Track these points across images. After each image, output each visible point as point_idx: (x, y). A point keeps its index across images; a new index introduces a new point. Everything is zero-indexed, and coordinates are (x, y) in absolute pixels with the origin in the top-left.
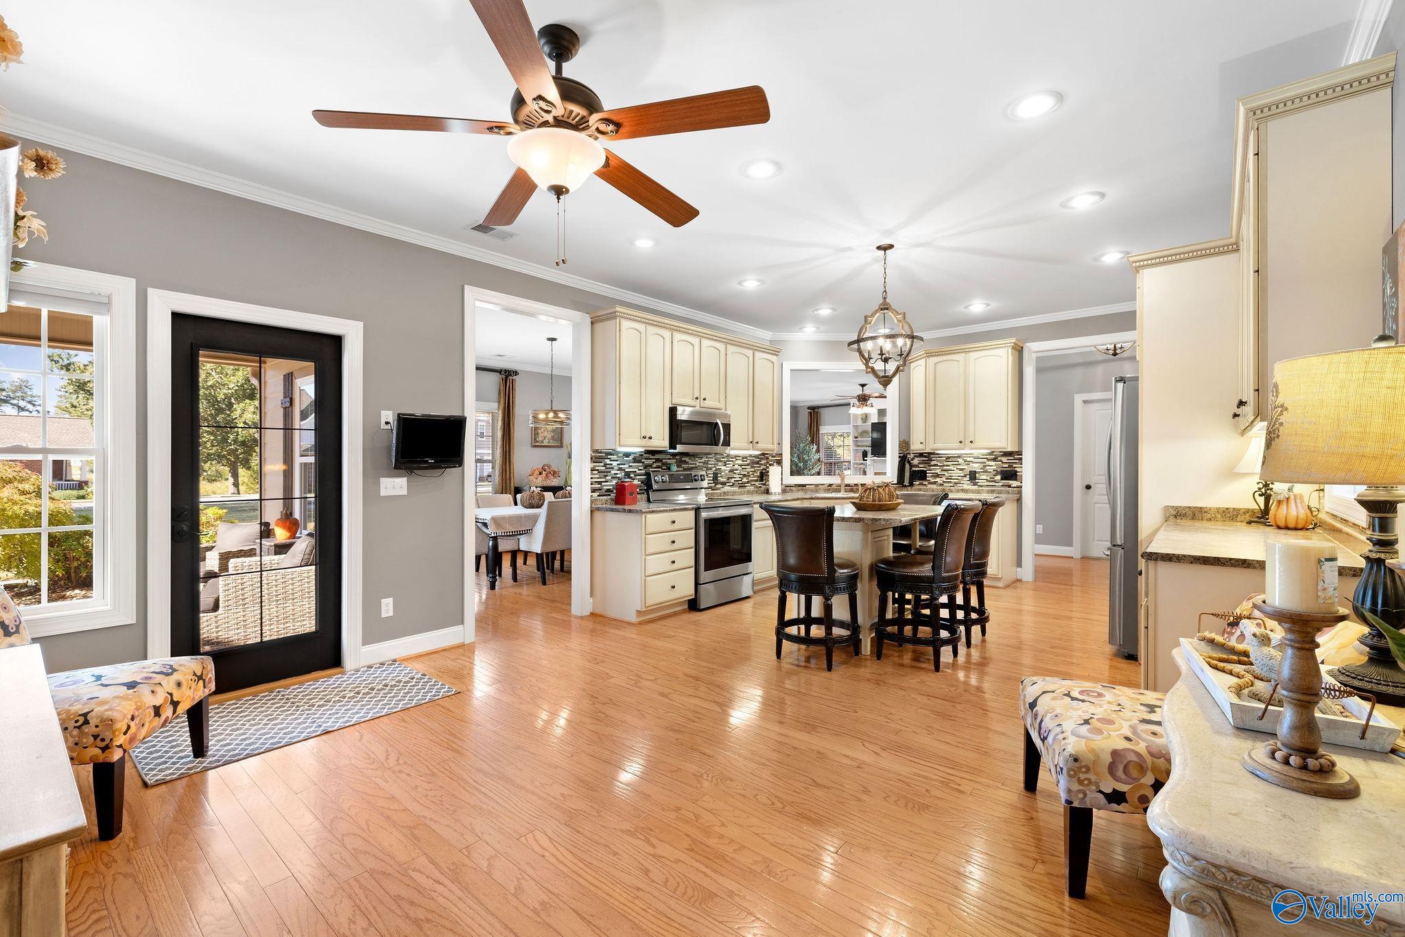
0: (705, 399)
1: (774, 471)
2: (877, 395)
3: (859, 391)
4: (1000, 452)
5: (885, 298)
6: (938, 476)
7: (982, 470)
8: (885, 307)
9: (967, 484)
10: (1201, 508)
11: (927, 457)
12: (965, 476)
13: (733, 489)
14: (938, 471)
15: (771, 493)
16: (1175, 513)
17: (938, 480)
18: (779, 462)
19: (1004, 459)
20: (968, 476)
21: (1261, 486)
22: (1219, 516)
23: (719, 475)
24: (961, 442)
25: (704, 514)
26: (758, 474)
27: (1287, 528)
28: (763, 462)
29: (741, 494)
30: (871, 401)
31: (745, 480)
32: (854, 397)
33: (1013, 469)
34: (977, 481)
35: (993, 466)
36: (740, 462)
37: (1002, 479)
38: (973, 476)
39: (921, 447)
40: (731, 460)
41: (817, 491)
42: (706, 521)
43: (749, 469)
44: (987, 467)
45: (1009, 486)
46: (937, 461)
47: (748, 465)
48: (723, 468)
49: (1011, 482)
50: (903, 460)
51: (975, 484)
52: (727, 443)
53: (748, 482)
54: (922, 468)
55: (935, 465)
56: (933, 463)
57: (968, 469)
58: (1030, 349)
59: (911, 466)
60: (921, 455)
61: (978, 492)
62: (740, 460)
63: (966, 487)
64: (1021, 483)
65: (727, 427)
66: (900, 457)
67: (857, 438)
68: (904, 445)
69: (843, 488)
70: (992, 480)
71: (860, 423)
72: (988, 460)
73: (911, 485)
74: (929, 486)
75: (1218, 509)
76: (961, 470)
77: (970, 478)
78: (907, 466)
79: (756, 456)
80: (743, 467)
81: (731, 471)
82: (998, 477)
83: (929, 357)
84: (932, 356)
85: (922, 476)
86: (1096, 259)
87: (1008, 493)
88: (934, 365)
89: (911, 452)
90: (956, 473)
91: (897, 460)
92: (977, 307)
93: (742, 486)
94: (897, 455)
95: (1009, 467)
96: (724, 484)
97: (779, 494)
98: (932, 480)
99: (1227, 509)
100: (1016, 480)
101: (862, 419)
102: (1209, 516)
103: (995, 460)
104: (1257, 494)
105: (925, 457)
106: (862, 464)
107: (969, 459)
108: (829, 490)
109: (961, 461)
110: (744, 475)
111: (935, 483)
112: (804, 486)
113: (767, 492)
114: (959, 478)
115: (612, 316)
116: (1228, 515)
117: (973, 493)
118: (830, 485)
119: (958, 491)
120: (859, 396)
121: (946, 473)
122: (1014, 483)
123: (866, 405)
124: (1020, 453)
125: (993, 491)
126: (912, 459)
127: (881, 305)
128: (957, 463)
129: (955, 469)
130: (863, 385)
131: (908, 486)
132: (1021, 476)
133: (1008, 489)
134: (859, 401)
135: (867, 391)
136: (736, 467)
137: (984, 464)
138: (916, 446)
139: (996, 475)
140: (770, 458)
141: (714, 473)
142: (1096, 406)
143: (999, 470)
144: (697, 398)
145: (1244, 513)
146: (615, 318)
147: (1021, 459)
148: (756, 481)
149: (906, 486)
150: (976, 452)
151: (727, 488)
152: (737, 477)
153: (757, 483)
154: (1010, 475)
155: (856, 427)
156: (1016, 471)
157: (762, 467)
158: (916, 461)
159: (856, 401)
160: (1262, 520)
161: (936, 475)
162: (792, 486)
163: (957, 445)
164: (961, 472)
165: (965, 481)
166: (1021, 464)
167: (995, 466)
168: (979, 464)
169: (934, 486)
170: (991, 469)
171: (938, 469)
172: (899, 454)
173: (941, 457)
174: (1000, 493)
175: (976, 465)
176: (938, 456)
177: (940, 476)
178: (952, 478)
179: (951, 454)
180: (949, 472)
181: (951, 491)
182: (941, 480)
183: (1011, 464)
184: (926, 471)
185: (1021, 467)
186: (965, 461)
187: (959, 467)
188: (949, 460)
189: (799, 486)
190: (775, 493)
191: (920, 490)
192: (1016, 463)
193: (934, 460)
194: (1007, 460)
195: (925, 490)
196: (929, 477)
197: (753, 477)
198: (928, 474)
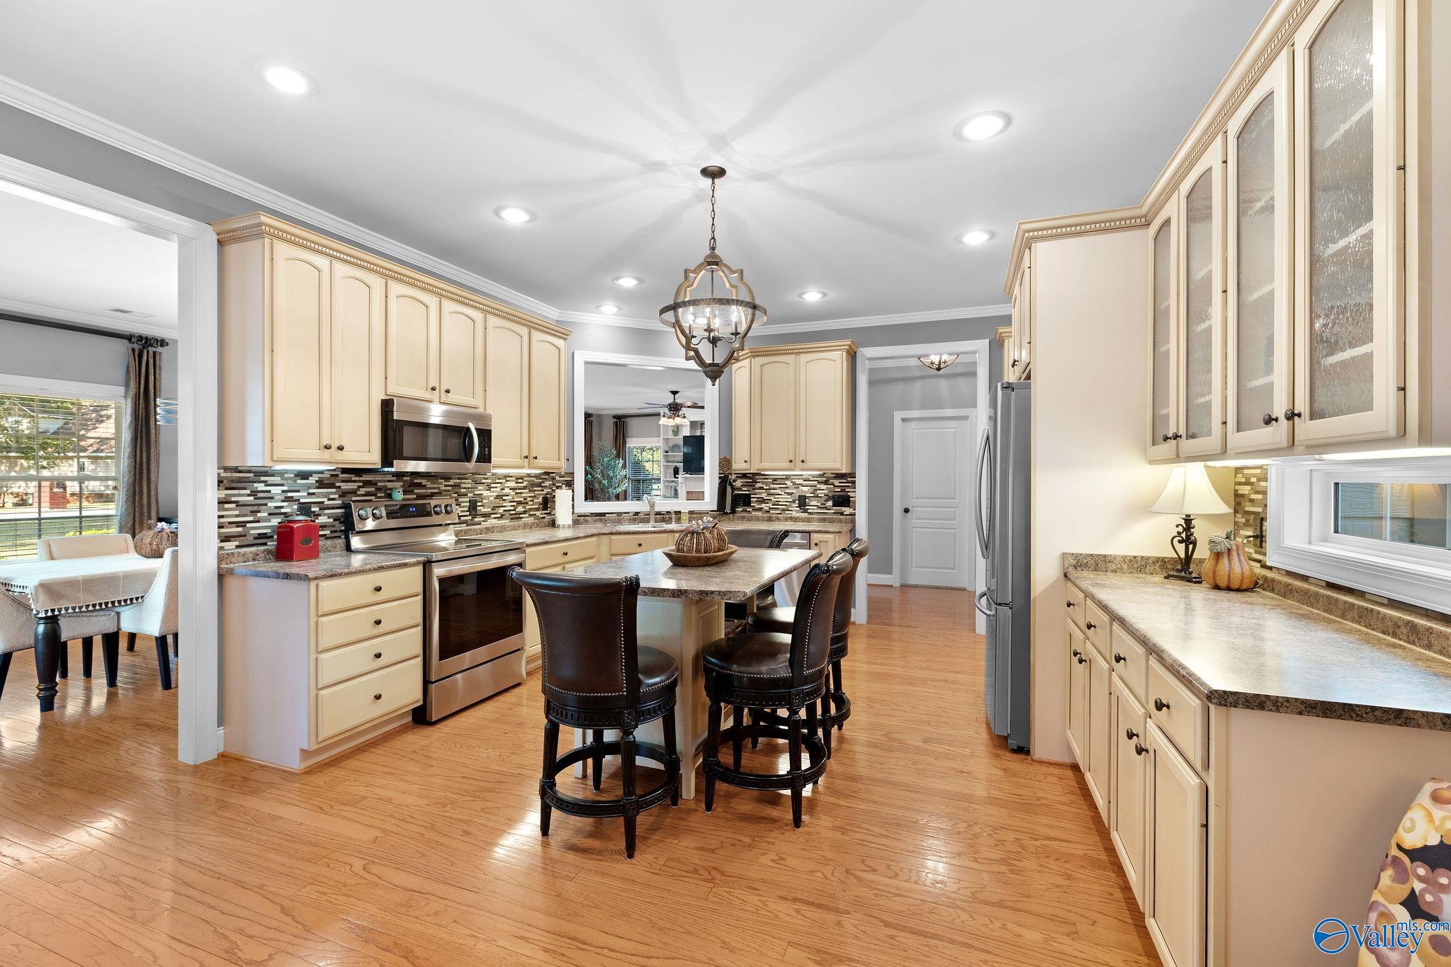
0: (448, 391)
1: (562, 496)
2: (689, 404)
3: (669, 399)
4: (832, 474)
5: (713, 249)
6: (763, 501)
7: (812, 495)
8: (713, 261)
9: (795, 512)
10: (1105, 556)
11: (751, 478)
12: (794, 501)
13: (505, 522)
14: (764, 496)
15: (559, 526)
16: (1074, 562)
17: (763, 506)
18: (570, 484)
19: (837, 482)
20: (797, 502)
21: (1180, 529)
22: (1125, 566)
23: (479, 504)
24: (791, 461)
25: (439, 571)
26: (540, 500)
27: (1229, 589)
28: (547, 483)
29: (515, 528)
30: (684, 411)
31: (520, 509)
32: (665, 406)
33: (846, 494)
34: (807, 507)
35: (824, 489)
36: (513, 484)
37: (834, 505)
38: (802, 502)
39: (745, 466)
40: (498, 481)
41: (619, 522)
42: (442, 581)
43: (526, 493)
44: (818, 491)
45: (842, 514)
46: (763, 483)
47: (525, 488)
48: (486, 493)
49: (844, 509)
50: (724, 482)
51: (805, 511)
52: (485, 457)
53: (524, 512)
54: (745, 491)
55: (761, 488)
56: (758, 485)
57: (797, 493)
58: (863, 355)
59: (733, 488)
60: (744, 476)
61: (809, 520)
62: (512, 481)
63: (794, 514)
64: (855, 510)
65: (485, 435)
66: (720, 478)
67: (667, 452)
68: (725, 463)
69: (652, 517)
70: (823, 506)
71: (671, 435)
72: (819, 482)
73: (733, 512)
74: (754, 513)
75: (1124, 557)
76: (789, 494)
77: (799, 503)
78: (729, 489)
79: (537, 476)
80: (517, 491)
81: (499, 497)
82: (830, 503)
83: (754, 356)
84: (758, 356)
85: (745, 500)
86: (958, 240)
87: (841, 521)
88: (759, 367)
89: (733, 472)
90: (784, 498)
91: (717, 481)
92: (812, 297)
93: (516, 517)
94: (717, 476)
95: (842, 491)
96: (487, 515)
97: (569, 527)
98: (757, 506)
99: (1135, 557)
100: (849, 506)
101: (673, 431)
102: (1114, 567)
103: (826, 483)
104: (1176, 540)
105: (749, 478)
106: (673, 481)
107: (798, 482)
108: (635, 519)
109: (789, 483)
110: (519, 503)
111: (760, 509)
112: (603, 514)
113: (553, 524)
114: (788, 503)
115: (256, 233)
116: (1135, 566)
117: (803, 522)
118: (637, 514)
119: (786, 519)
120: (670, 405)
121: (772, 498)
122: (847, 510)
123: (678, 416)
124: (853, 475)
125: (824, 520)
126: (734, 481)
127: (707, 257)
128: (785, 486)
129: (783, 493)
130: (675, 393)
131: (730, 513)
132: (855, 502)
133: (840, 517)
134: (670, 410)
135: (679, 399)
136: (507, 491)
137: (815, 488)
138: (739, 465)
139: (827, 500)
140: (557, 478)
141: (470, 501)
142: (913, 424)
143: (830, 495)
144: (433, 389)
145: (1154, 562)
146: (260, 235)
147: (854, 482)
148: (537, 509)
149: (727, 513)
150: (806, 473)
151: (492, 522)
152: (508, 505)
153: (538, 513)
154: (843, 500)
155: (666, 440)
156: (849, 497)
157: (546, 491)
158: (738, 483)
159: (666, 410)
160: (1183, 574)
161: (761, 500)
162: (588, 516)
163: (786, 465)
164: (790, 496)
165: (794, 507)
166: (855, 488)
167: (826, 490)
168: (809, 488)
169: (759, 514)
170: (822, 493)
171: (763, 493)
172: (719, 474)
173: (767, 479)
174: (832, 521)
175: (805, 489)
176: (764, 477)
177: (766, 501)
178: (780, 503)
179: (779, 475)
180: (776, 496)
181: (778, 519)
182: (767, 506)
183: (844, 488)
184: (750, 495)
185: (855, 492)
186: (794, 483)
187: (787, 491)
188: (776, 482)
189: (596, 516)
190: (564, 527)
191: (743, 518)
192: (849, 486)
193: (759, 482)
194: (840, 483)
195: (750, 519)
196: (754, 502)
197: (532, 505)
198: (752, 499)
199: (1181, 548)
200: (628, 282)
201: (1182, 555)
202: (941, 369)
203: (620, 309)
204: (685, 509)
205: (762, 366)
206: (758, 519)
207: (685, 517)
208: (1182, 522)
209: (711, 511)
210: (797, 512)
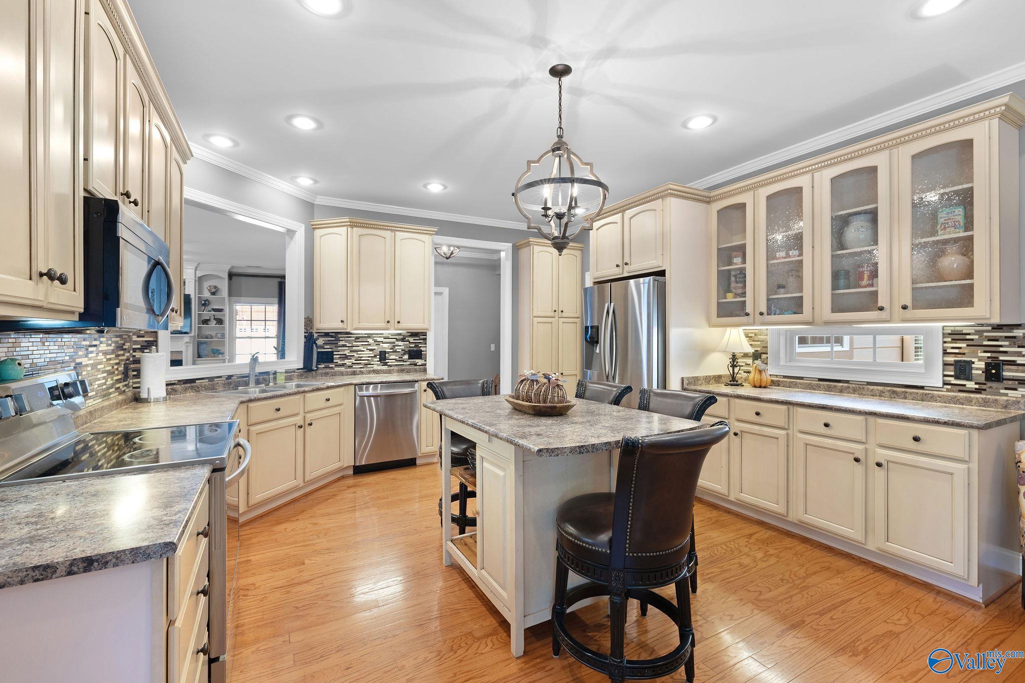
4: (408, 332)
6: (346, 357)
7: (391, 350)
9: (377, 366)
11: (334, 336)
12: (375, 356)
14: (347, 352)
15: (146, 401)
16: (687, 382)
17: (346, 361)
19: (411, 340)
20: (378, 357)
21: (731, 360)
24: (388, 322)
26: (123, 367)
27: (760, 387)
31: (109, 381)
33: (419, 348)
34: (387, 361)
35: (401, 346)
36: (104, 348)
37: (409, 358)
38: (383, 356)
39: (340, 325)
43: (113, 360)
44: (396, 347)
45: (416, 365)
46: (346, 341)
47: (112, 352)
49: (417, 361)
50: (309, 341)
51: (385, 364)
53: (112, 386)
54: (327, 348)
55: (344, 346)
56: (341, 343)
57: (378, 349)
59: (318, 347)
60: (327, 335)
61: (389, 372)
63: (376, 367)
64: (425, 361)
66: (305, 337)
68: (309, 322)
70: (400, 359)
72: (397, 340)
73: (318, 369)
74: (337, 369)
75: (703, 377)
76: (371, 350)
77: (380, 358)
78: (313, 347)
80: (108, 356)
81: (94, 366)
82: (406, 357)
85: (327, 358)
87: (416, 371)
88: (358, 237)
89: (316, 331)
90: (366, 354)
91: (303, 340)
93: (107, 393)
94: (303, 335)
95: (416, 346)
98: (340, 362)
99: (707, 376)
100: (421, 359)
103: (403, 340)
104: (729, 366)
105: (332, 337)
107: (379, 339)
108: (230, 384)
109: (371, 341)
110: (109, 373)
111: (343, 365)
112: (193, 381)
113: (137, 399)
114: (370, 358)
117: (384, 373)
118: (230, 377)
119: (369, 372)
121: (355, 354)
122: (420, 362)
124: (425, 334)
125: (402, 371)
126: (318, 339)
128: (367, 343)
129: (365, 349)
131: (316, 370)
132: (426, 355)
133: (415, 367)
136: (100, 357)
137: (394, 344)
138: (327, 322)
139: (404, 354)
140: (135, 338)
143: (407, 350)
144: (127, 195)
147: (425, 339)
148: (118, 381)
149: (313, 370)
153: (121, 385)
154: (416, 354)
156: (421, 351)
158: (321, 342)
160: (732, 383)
161: (344, 356)
163: (383, 325)
164: (372, 352)
165: (375, 361)
166: (426, 344)
167: (403, 346)
168: (389, 344)
169: (342, 369)
170: (400, 349)
171: (346, 350)
172: (305, 333)
173: (350, 337)
174: (408, 371)
175: (386, 345)
176: (347, 336)
177: (349, 357)
178: (362, 359)
179: (362, 334)
180: (359, 353)
181: (362, 373)
182: (350, 362)
183: (417, 344)
184: (333, 352)
185: (426, 347)
186: (375, 341)
187: (369, 348)
188: (359, 340)
191: (326, 374)
192: (421, 343)
193: (342, 340)
194: (414, 340)
195: (334, 375)
196: (336, 359)
198: (334, 356)
199: (731, 370)
201: (732, 373)
202: (450, 258)
204: (281, 369)
206: (342, 374)
207: (281, 379)
208: (731, 356)
209: (298, 369)
210: (378, 365)
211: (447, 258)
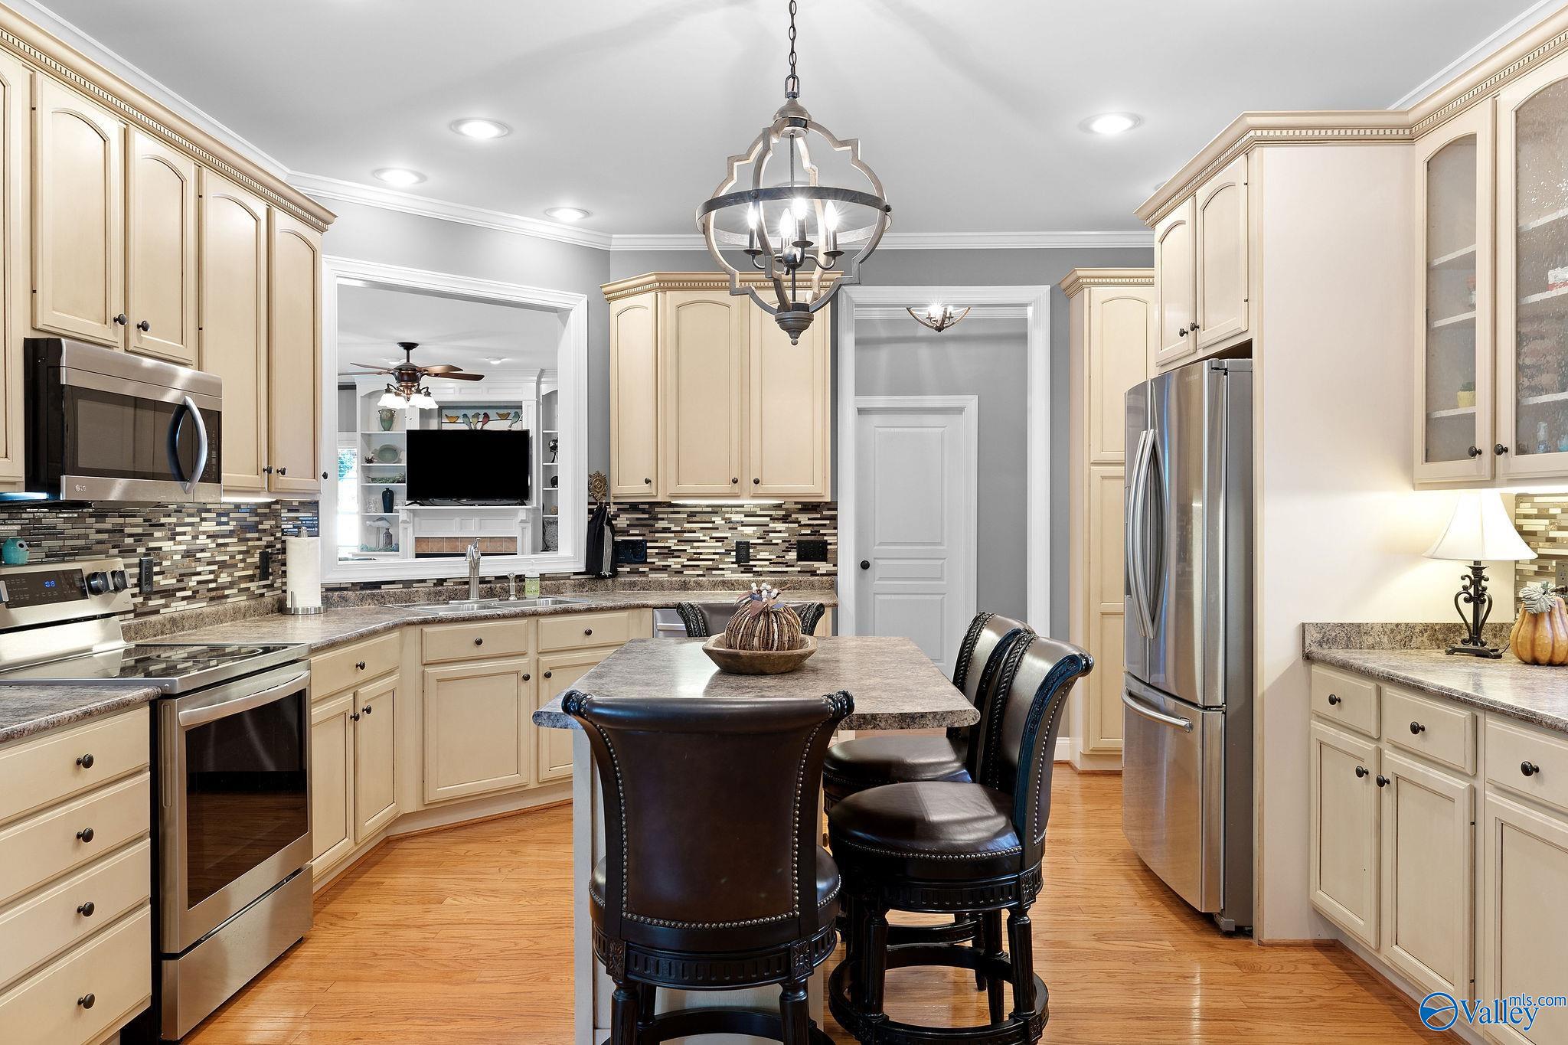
0: (144, 327)
1: (302, 556)
2: (438, 369)
4: (796, 503)
5: (794, 96)
6: (670, 553)
7: (761, 541)
8: (795, 119)
9: (731, 572)
10: (1359, 625)
11: (648, 511)
12: (728, 552)
13: (199, 606)
14: (672, 543)
15: (296, 614)
16: (1319, 636)
17: (671, 561)
18: (312, 525)
19: (804, 519)
20: (734, 553)
21: (1467, 582)
22: (1385, 640)
23: (156, 569)
24: (735, 481)
25: (189, 713)
26: (256, 559)
27: (1552, 664)
28: (267, 525)
29: (218, 619)
30: (425, 381)
31: (224, 578)
32: (389, 372)
33: (820, 538)
34: (751, 563)
35: (781, 531)
36: (210, 527)
37: (800, 558)
38: (743, 554)
39: (645, 489)
40: (188, 520)
41: (408, 600)
43: (234, 547)
44: (771, 535)
45: (813, 573)
46: (670, 521)
47: (231, 534)
48: (167, 546)
49: (816, 564)
50: (598, 520)
51: (748, 570)
52: (213, 474)
53: (231, 585)
54: (635, 535)
55: (666, 530)
56: (661, 524)
57: (733, 538)
58: (849, 298)
59: (615, 531)
60: (634, 507)
62: (211, 520)
63: (729, 576)
64: (835, 565)
65: (214, 418)
66: (590, 511)
67: (369, 461)
68: (599, 483)
69: (475, 588)
70: (780, 560)
71: (376, 428)
72: (773, 519)
73: (615, 574)
74: (653, 576)
75: (1384, 625)
76: (719, 540)
77: (737, 556)
78: (607, 531)
79: (254, 510)
80: (220, 541)
81: (189, 554)
82: (792, 555)
83: (664, 289)
84: (671, 289)
85: (632, 553)
86: (1085, 127)
87: (812, 586)
88: (675, 309)
89: (612, 500)
90: (709, 548)
91: (585, 518)
93: (217, 595)
94: (585, 507)
95: (813, 533)
96: (168, 593)
97: (318, 611)
98: (659, 563)
99: (1397, 625)
100: (826, 560)
101: (382, 420)
102: (1371, 640)
103: (785, 519)
104: (1461, 599)
105: (644, 511)
107: (735, 518)
109: (718, 520)
110: (223, 565)
111: (665, 568)
112: (377, 585)
113: (282, 609)
114: (716, 557)
117: (742, 588)
118: (441, 582)
119: (715, 585)
120: (400, 369)
121: (687, 547)
122: (822, 567)
123: (419, 391)
124: (833, 506)
125: (785, 585)
126: (616, 516)
127: (784, 110)
128: (710, 525)
129: (707, 538)
130: (409, 346)
131: (610, 576)
132: (836, 552)
133: (811, 578)
134: (400, 379)
135: (417, 359)
136: (203, 540)
137: (766, 528)
138: (628, 486)
139: (787, 550)
140: (285, 514)
141: (140, 564)
142: (876, 420)
143: (794, 540)
144: (120, 320)
145: (1421, 632)
147: (834, 518)
148: (251, 578)
149: (605, 577)
150: (749, 503)
151: (178, 607)
152: (205, 571)
153: (253, 586)
154: (815, 549)
155: (367, 438)
156: (826, 543)
157: (268, 540)
158: (622, 522)
160: (1471, 646)
161: (666, 551)
162: (346, 589)
163: (726, 487)
164: (720, 544)
165: (728, 563)
166: (836, 528)
167: (784, 532)
168: (755, 528)
169: (663, 577)
170: (778, 538)
171: (671, 538)
172: (589, 504)
173: (678, 513)
174: (796, 587)
175: (749, 530)
176: (671, 509)
177: (676, 554)
178: (701, 557)
179: (700, 506)
180: (695, 544)
181: (699, 586)
182: (678, 563)
183: (816, 528)
184: (647, 541)
185: (836, 535)
186: (728, 521)
187: (714, 535)
188: (695, 519)
189: (362, 589)
190: (306, 612)
191: (633, 585)
192: (825, 525)
193: (663, 519)
194: (809, 519)
195: (647, 587)
196: (652, 556)
197: (243, 569)
198: (648, 551)
199: (1468, 609)
200: (480, 131)
201: (1470, 620)
202: (944, 328)
203: (423, 178)
204: (531, 571)
205: (679, 307)
206: (661, 586)
207: (532, 588)
208: (1469, 572)
209: (575, 574)
210: (733, 571)
211: (939, 329)
